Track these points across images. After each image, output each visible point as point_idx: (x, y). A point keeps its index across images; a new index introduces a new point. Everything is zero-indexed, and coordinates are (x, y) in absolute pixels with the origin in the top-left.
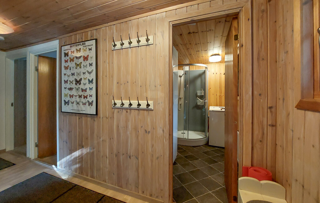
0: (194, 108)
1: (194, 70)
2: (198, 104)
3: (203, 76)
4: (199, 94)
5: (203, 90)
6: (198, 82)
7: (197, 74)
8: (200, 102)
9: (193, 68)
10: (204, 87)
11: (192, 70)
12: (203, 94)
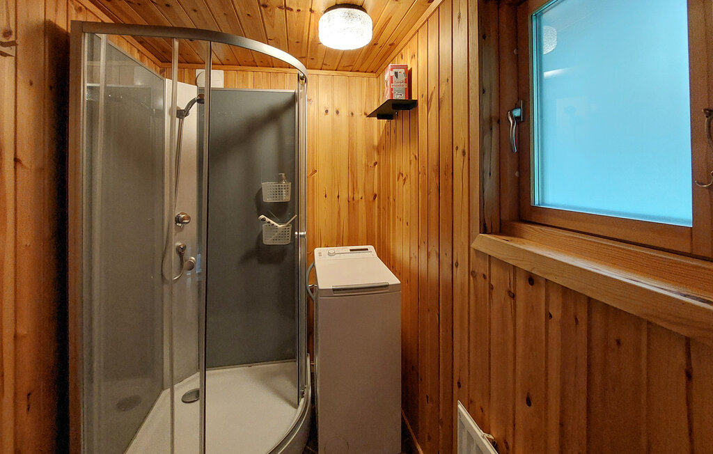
0: (246, 258)
1: (250, 87)
2: (267, 241)
3: (286, 119)
4: (268, 198)
5: (288, 180)
6: (267, 144)
7: (259, 106)
8: (273, 231)
9: (245, 80)
10: (289, 164)
11: (239, 87)
12: (286, 197)
